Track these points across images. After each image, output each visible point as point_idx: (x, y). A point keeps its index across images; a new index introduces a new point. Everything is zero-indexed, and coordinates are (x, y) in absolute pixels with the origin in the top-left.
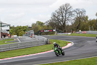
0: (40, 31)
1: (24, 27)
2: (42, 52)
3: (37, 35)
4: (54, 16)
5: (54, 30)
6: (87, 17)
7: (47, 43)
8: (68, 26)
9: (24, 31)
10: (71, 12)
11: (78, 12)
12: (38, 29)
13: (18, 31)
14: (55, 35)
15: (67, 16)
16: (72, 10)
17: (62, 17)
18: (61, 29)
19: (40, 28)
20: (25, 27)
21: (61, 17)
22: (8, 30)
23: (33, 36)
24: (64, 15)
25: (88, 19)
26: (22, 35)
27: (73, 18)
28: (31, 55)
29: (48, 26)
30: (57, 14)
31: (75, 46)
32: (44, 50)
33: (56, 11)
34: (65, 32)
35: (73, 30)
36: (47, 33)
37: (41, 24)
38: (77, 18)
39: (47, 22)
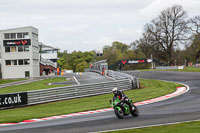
0: (120, 62)
1: (86, 54)
4: (149, 31)
5: (149, 61)
7: (134, 87)
8: (178, 51)
9: (87, 61)
10: (183, 23)
11: (198, 23)
12: (116, 59)
13: (76, 61)
14: (152, 70)
15: (176, 32)
16: (186, 20)
17: (167, 32)
18: (164, 59)
19: (120, 56)
20: (89, 53)
21: (163, 34)
22: (54, 60)
23: (106, 71)
24: (170, 28)
26: (82, 71)
27: (189, 36)
28: (102, 111)
29: (136, 52)
30: (155, 26)
31: (192, 92)
33: (153, 21)
34: (172, 64)
35: (188, 61)
36: (134, 67)
37: (123, 47)
38: (196, 36)
39: (134, 44)
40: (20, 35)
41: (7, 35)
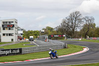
5: (64, 36)
14: (65, 40)
15: (77, 23)
16: (81, 18)
19: (50, 33)
23: (47, 40)
24: (74, 21)
33: (66, 18)
40: (10, 22)
41: (4, 22)
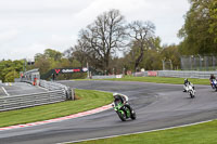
0: (53, 71)
1: (16, 62)
2: (58, 117)
3: (47, 79)
4: (85, 37)
5: (85, 69)
6: (158, 40)
7: (69, 98)
8: (116, 59)
9: (18, 70)
10: (122, 29)
11: (137, 29)
12: (49, 68)
13: (5, 70)
14: (87, 79)
15: (114, 38)
16: (123, 25)
17: (103, 39)
18: (101, 67)
19: (54, 64)
20: (19, 62)
21: (100, 41)
23: (38, 81)
24: (107, 34)
25: (161, 45)
26: (12, 81)
27: (127, 42)
28: (33, 124)
29: (71, 60)
30: (90, 32)
32: (61, 114)
33: (89, 27)
34: (109, 72)
35: (127, 69)
36: (69, 76)
37: (56, 55)
38: (135, 42)
39: (68, 51)
